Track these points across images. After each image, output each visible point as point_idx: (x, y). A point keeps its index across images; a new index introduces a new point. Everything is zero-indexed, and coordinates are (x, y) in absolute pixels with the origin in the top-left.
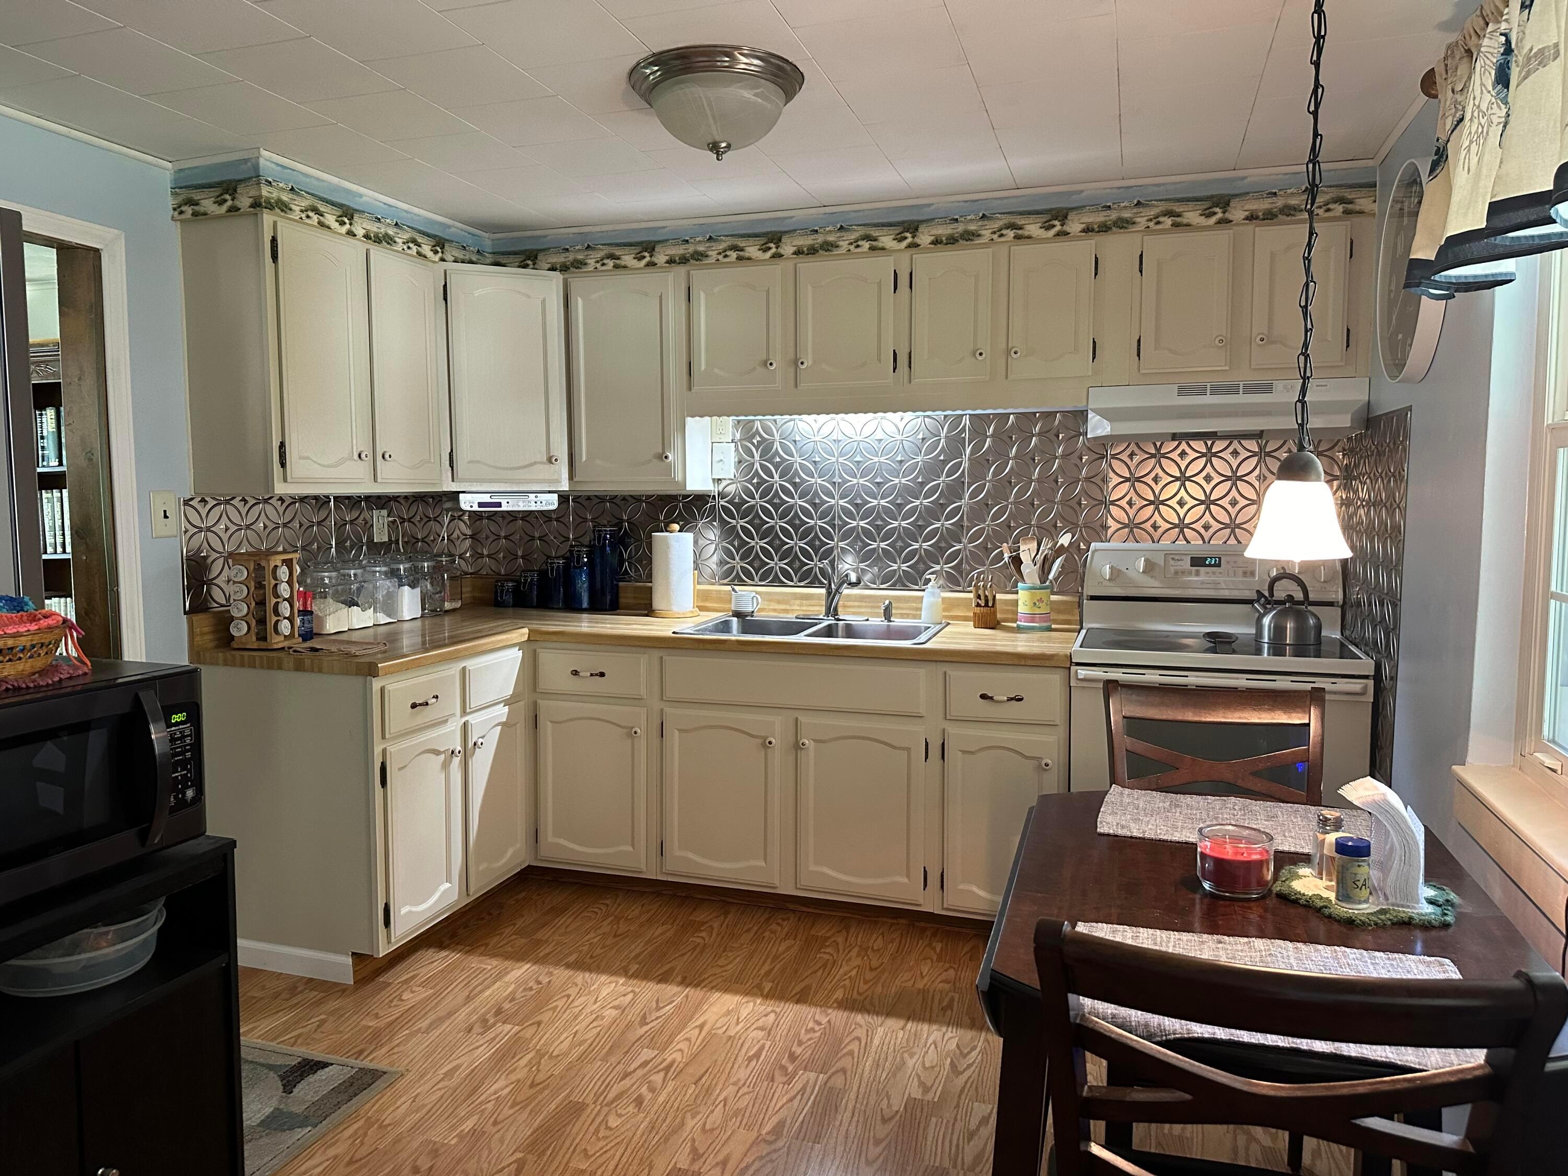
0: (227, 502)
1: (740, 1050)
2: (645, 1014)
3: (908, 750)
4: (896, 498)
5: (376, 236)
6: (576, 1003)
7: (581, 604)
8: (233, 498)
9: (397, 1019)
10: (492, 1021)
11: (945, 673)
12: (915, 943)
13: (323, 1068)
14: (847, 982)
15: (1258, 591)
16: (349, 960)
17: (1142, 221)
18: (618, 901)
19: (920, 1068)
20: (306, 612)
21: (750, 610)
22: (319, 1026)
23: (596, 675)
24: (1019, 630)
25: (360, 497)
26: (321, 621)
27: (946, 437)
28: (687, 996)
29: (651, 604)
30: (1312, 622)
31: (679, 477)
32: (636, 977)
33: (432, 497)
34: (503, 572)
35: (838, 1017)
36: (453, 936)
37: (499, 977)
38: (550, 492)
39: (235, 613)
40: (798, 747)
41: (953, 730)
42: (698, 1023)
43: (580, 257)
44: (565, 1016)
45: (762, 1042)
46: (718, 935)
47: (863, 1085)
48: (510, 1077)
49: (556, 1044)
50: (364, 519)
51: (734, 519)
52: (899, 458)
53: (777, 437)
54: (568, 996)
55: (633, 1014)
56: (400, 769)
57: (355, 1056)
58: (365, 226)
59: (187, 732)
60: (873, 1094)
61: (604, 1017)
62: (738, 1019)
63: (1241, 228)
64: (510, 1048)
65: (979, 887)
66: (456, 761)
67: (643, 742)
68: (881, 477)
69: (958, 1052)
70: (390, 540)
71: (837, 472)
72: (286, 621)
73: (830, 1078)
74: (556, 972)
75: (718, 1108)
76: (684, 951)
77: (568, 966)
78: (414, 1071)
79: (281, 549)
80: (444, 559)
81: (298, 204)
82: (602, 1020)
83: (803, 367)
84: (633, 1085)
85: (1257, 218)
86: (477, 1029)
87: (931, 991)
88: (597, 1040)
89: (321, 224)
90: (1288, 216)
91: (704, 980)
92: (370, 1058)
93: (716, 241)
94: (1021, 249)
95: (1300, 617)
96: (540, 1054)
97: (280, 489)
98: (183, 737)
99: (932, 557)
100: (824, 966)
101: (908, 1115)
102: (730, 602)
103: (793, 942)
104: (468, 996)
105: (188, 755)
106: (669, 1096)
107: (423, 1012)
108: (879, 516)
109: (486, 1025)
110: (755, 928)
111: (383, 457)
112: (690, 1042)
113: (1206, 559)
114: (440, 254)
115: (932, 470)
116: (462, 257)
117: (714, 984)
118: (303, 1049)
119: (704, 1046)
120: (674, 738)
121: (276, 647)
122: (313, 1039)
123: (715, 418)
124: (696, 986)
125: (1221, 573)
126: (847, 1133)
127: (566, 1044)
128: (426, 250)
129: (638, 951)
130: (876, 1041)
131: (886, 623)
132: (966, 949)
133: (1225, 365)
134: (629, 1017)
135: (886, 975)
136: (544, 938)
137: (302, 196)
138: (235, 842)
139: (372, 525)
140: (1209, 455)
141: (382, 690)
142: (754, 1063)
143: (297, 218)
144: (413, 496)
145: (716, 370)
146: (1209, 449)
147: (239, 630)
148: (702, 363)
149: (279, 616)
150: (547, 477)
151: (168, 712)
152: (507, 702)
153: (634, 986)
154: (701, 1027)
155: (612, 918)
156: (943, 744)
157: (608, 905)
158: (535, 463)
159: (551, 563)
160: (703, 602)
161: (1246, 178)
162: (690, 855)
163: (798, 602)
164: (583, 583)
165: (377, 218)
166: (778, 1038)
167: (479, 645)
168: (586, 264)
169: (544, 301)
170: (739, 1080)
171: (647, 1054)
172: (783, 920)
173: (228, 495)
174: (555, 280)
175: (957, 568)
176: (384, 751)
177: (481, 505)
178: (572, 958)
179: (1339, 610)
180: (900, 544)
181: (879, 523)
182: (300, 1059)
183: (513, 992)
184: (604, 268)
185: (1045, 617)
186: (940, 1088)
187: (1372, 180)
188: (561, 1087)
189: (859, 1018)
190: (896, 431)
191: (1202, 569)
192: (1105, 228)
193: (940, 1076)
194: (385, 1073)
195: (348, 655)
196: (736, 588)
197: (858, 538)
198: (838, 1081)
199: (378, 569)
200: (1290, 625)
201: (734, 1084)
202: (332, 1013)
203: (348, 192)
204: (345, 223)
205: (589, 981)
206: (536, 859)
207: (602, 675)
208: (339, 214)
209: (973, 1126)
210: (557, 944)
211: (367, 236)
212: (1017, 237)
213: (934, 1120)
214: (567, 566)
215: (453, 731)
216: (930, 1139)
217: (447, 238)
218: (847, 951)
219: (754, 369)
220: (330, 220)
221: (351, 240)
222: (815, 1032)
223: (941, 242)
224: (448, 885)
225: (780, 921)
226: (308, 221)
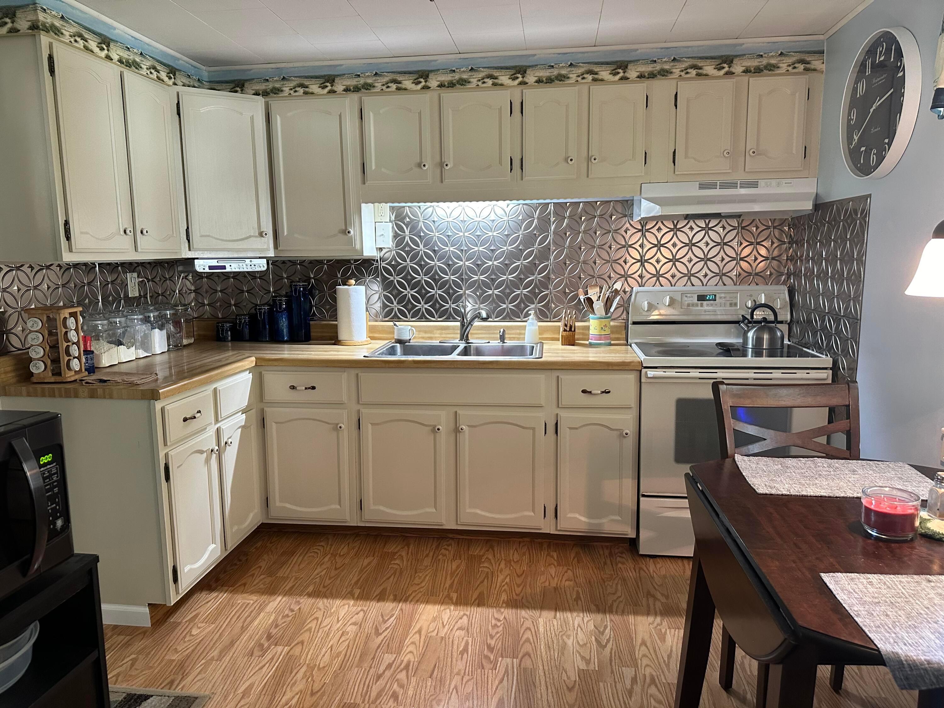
0: (18, 268)
1: (452, 648)
2: (376, 626)
3: (533, 429)
4: (504, 260)
5: (127, 62)
6: (324, 624)
7: (284, 338)
8: (22, 266)
9: (193, 651)
10: (266, 645)
11: (558, 377)
12: (539, 554)
13: (145, 700)
14: (506, 587)
15: (743, 316)
16: (147, 610)
17: (677, 71)
18: (330, 543)
19: (577, 646)
20: (88, 352)
21: (408, 338)
22: (132, 665)
23: (309, 388)
24: (591, 345)
25: (117, 263)
26: (99, 357)
27: (538, 218)
28: (401, 609)
29: (337, 337)
30: (779, 334)
31: (358, 247)
32: (361, 599)
33: (167, 263)
34: (220, 316)
35: (509, 613)
36: (217, 580)
37: (261, 609)
38: (260, 258)
39: (33, 355)
40: (457, 430)
41: (563, 414)
42: (416, 629)
43: (277, 85)
44: (319, 634)
45: (465, 638)
46: (408, 561)
47: (545, 664)
48: (293, 688)
49: (320, 657)
50: (121, 280)
51: (392, 276)
52: (506, 233)
53: (421, 219)
54: (317, 619)
55: (368, 627)
56: (178, 467)
57: (168, 687)
58: (118, 53)
59: (54, 471)
60: (554, 669)
61: (348, 633)
62: (443, 623)
63: (739, 78)
64: (286, 665)
65: (580, 515)
66: (214, 456)
67: (346, 433)
68: (494, 246)
69: (597, 631)
70: (140, 295)
71: (464, 242)
72: (76, 359)
73: (521, 661)
74: (302, 601)
75: (453, 694)
76: (388, 576)
77: (310, 595)
78: (218, 694)
79: (61, 304)
80: (180, 308)
81: (68, 30)
82: (348, 634)
83: (447, 168)
84: (386, 684)
85: (750, 72)
86: (257, 653)
87: (563, 588)
88: (349, 651)
89: (86, 48)
90: (769, 71)
91: (409, 596)
92: (180, 687)
93: (380, 76)
94: (597, 89)
95: (772, 332)
96: (311, 668)
97: (68, 258)
98: (51, 475)
99: (529, 299)
100: (487, 576)
101: (583, 683)
102: (393, 333)
103: (460, 561)
104: (242, 626)
105: (56, 490)
106: (415, 690)
107: (212, 644)
108: (493, 272)
109: (264, 650)
110: (431, 554)
111: (142, 232)
112: (415, 644)
113: (707, 296)
114: (173, 80)
115: (529, 240)
116: (188, 83)
117: (417, 598)
118: (124, 686)
119: (427, 645)
120: (368, 429)
121: (69, 380)
122: (131, 676)
123: (376, 204)
124: (406, 601)
125: (716, 305)
126: (548, 703)
127: (327, 658)
128: (163, 75)
129: (355, 579)
130: (541, 629)
131: (501, 344)
132: (573, 555)
133: (730, 169)
134: (366, 630)
135: (529, 579)
136: (285, 575)
137: (70, 24)
138: (98, 557)
139: (127, 285)
140: (707, 229)
141: (163, 409)
142: (465, 655)
143: (68, 41)
144: (154, 262)
145: (383, 170)
146: (707, 225)
147: (37, 368)
148: (372, 165)
149: (70, 356)
150: (259, 247)
151: (38, 455)
152: (244, 412)
153: (362, 606)
154: (419, 632)
155: (329, 556)
156: (557, 424)
157: (323, 546)
158: (250, 237)
159: (260, 309)
160: (373, 334)
161: (744, 44)
162: (382, 508)
163: (439, 332)
164: (284, 323)
165: (127, 47)
166: (475, 635)
167: (225, 371)
168: (282, 91)
169: (252, 118)
170: (460, 670)
171: (388, 658)
172: (448, 546)
173: (19, 263)
174: (260, 102)
175: (547, 306)
176: (166, 455)
177: (211, 268)
178: (311, 589)
179: (787, 326)
180: (508, 291)
181: (493, 277)
182: (124, 695)
183: (276, 620)
184: (297, 94)
185: (606, 337)
186: (596, 660)
187: (821, 49)
188: (335, 693)
189: (524, 613)
190: (505, 214)
191: (705, 303)
192: (652, 76)
193: (593, 651)
194: (196, 698)
195: (132, 384)
196: (397, 323)
197: (480, 286)
198: (527, 663)
199: (135, 317)
200: (766, 337)
201: (458, 674)
202: (140, 652)
203: (105, 24)
204: (104, 49)
205: (328, 605)
206: (268, 518)
207: (313, 388)
208: (99, 41)
209: (629, 687)
210: (296, 579)
211: (120, 61)
212: (594, 80)
213: (601, 684)
214: (271, 311)
215: (212, 435)
216: (604, 697)
217: (177, 67)
218: (497, 564)
219: (411, 169)
220: (93, 45)
221: (109, 63)
222: (498, 627)
223: (542, 82)
224: (214, 546)
225: (446, 547)
226: (76, 44)
